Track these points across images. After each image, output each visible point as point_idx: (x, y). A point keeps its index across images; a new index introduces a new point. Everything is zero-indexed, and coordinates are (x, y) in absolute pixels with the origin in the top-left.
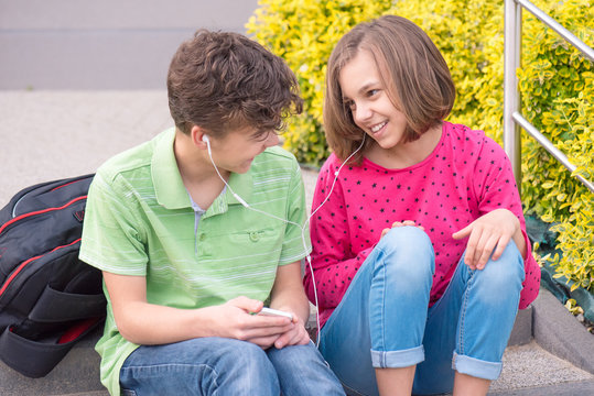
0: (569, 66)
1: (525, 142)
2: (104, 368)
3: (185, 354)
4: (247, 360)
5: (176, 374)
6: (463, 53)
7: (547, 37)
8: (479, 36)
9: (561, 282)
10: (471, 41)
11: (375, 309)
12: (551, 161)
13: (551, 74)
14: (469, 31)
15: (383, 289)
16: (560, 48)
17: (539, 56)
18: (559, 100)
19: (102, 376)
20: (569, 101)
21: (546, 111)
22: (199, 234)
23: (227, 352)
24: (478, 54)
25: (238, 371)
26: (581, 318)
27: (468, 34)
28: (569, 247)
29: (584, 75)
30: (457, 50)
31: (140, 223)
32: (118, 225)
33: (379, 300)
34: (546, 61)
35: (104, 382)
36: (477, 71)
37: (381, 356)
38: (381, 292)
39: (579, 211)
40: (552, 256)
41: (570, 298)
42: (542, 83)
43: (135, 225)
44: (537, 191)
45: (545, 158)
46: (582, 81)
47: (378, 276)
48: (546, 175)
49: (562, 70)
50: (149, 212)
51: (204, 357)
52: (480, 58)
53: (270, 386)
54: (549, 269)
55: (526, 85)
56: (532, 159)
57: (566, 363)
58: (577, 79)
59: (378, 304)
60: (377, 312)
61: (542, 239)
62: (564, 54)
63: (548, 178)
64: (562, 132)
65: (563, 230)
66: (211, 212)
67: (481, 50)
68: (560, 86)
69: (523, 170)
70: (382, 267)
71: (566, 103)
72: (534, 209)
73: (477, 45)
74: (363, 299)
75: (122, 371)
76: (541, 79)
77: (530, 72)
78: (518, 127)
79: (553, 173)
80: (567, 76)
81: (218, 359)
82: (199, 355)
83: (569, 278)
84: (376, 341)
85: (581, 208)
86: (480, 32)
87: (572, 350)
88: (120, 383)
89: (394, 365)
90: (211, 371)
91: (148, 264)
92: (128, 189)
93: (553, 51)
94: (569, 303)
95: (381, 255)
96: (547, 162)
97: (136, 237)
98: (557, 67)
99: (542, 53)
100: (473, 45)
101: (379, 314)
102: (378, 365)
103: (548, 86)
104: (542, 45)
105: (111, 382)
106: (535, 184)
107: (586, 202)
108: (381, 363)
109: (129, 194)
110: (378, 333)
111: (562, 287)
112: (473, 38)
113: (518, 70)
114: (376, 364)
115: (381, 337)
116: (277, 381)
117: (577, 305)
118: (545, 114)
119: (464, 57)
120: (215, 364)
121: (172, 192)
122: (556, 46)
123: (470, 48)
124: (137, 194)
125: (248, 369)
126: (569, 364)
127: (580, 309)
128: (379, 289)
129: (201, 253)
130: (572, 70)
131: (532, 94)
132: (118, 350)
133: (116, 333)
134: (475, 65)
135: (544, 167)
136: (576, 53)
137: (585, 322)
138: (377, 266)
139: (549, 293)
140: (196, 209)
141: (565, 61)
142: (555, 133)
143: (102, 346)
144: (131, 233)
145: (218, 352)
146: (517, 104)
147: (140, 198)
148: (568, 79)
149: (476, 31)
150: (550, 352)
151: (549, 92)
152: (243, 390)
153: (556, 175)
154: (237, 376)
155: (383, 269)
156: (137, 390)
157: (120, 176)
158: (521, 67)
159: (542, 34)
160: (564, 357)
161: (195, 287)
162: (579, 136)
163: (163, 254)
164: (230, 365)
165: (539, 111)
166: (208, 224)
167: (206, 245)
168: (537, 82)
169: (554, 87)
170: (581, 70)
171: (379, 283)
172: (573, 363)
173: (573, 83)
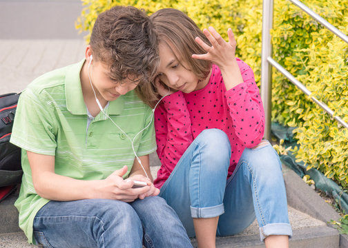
0: (302, 28)
1: (274, 76)
2: (21, 218)
3: (81, 210)
4: (123, 213)
5: (74, 222)
6: (228, 19)
7: (289, 10)
8: (238, 8)
9: (300, 164)
10: (234, 11)
11: (194, 181)
12: (290, 88)
13: (292, 33)
14: (232, 5)
15: (199, 168)
16: (298, 17)
17: (284, 22)
18: (298, 50)
19: (20, 223)
20: (304, 50)
21: (287, 56)
22: (89, 132)
23: (109, 209)
24: (238, 20)
25: (118, 221)
26: (313, 187)
27: (231, 7)
28: (306, 142)
29: (312, 34)
30: (224, 17)
31: (55, 122)
32: (41, 122)
33: (196, 175)
34: (289, 25)
35: (21, 226)
36: (238, 31)
37: (198, 211)
38: (198, 171)
39: (310, 120)
40: (293, 148)
41: (305, 174)
42: (286, 39)
43: (51, 122)
44: (280, 107)
45: (286, 86)
46: (311, 38)
47: (196, 160)
48: (286, 97)
49: (298, 31)
50: (61, 115)
51: (94, 212)
52: (239, 22)
53: (137, 230)
54: (292, 156)
55: (276, 40)
56: (278, 87)
57: (306, 215)
58: (307, 36)
59: (195, 178)
60: (195, 183)
61: (285, 137)
62: (300, 21)
63: (288, 99)
64: (298, 70)
65: (301, 131)
66: (98, 118)
67: (240, 17)
68: (297, 41)
69: (273, 94)
70: (198, 155)
71: (302, 52)
72: (277, 118)
73: (237, 14)
74: (185, 175)
75: (35, 219)
76: (286, 36)
77: (279, 31)
78: (271, 66)
79: (291, 96)
80: (301, 34)
81: (104, 213)
82: (90, 211)
83: (306, 162)
84: (194, 201)
85: (313, 118)
86: (239, 6)
87: (310, 207)
88: (33, 227)
89: (206, 216)
90: (99, 221)
91: (56, 148)
92: (49, 99)
93: (293, 19)
94: (305, 178)
95: (197, 147)
96: (287, 89)
97: (51, 130)
98: (295, 29)
99: (286, 20)
100: (235, 14)
101: (197, 184)
102: (196, 216)
103: (290, 41)
104: (286, 15)
105: (27, 227)
106: (279, 102)
107: (316, 114)
108: (198, 215)
109: (49, 103)
110: (195, 197)
111: (301, 167)
112: (235, 9)
113: (271, 30)
114: (194, 215)
115: (197, 199)
116: (141, 227)
117: (310, 179)
118: (287, 59)
119: (229, 22)
120: (102, 216)
121: (76, 103)
122: (295, 16)
123: (233, 16)
124: (54, 102)
125: (124, 219)
126: (309, 216)
127: (313, 182)
128: (196, 169)
129: (89, 144)
130: (304, 31)
131: (279, 46)
132: (32, 206)
133: (29, 195)
134: (236, 27)
135: (285, 92)
136: (308, 20)
137: (316, 189)
138: (195, 154)
139: (292, 171)
140: (90, 116)
141: (300, 25)
142: (294, 70)
143: (20, 203)
144: (49, 128)
145: (104, 209)
146: (270, 52)
147: (56, 105)
148: (302, 36)
149: (237, 5)
150: (295, 208)
151: (290, 44)
152: (121, 232)
153: (293, 97)
154: (117, 224)
155: (199, 156)
156: (45, 232)
157: (44, 91)
158: (273, 28)
159: (286, 8)
160: (305, 211)
161: (84, 165)
162: (311, 72)
163: (66, 143)
164: (112, 217)
165: (283, 56)
166: (95, 126)
167: (93, 140)
168: (283, 38)
169: (292, 41)
170: (311, 31)
171: (197, 165)
172: (311, 215)
173: (304, 40)
